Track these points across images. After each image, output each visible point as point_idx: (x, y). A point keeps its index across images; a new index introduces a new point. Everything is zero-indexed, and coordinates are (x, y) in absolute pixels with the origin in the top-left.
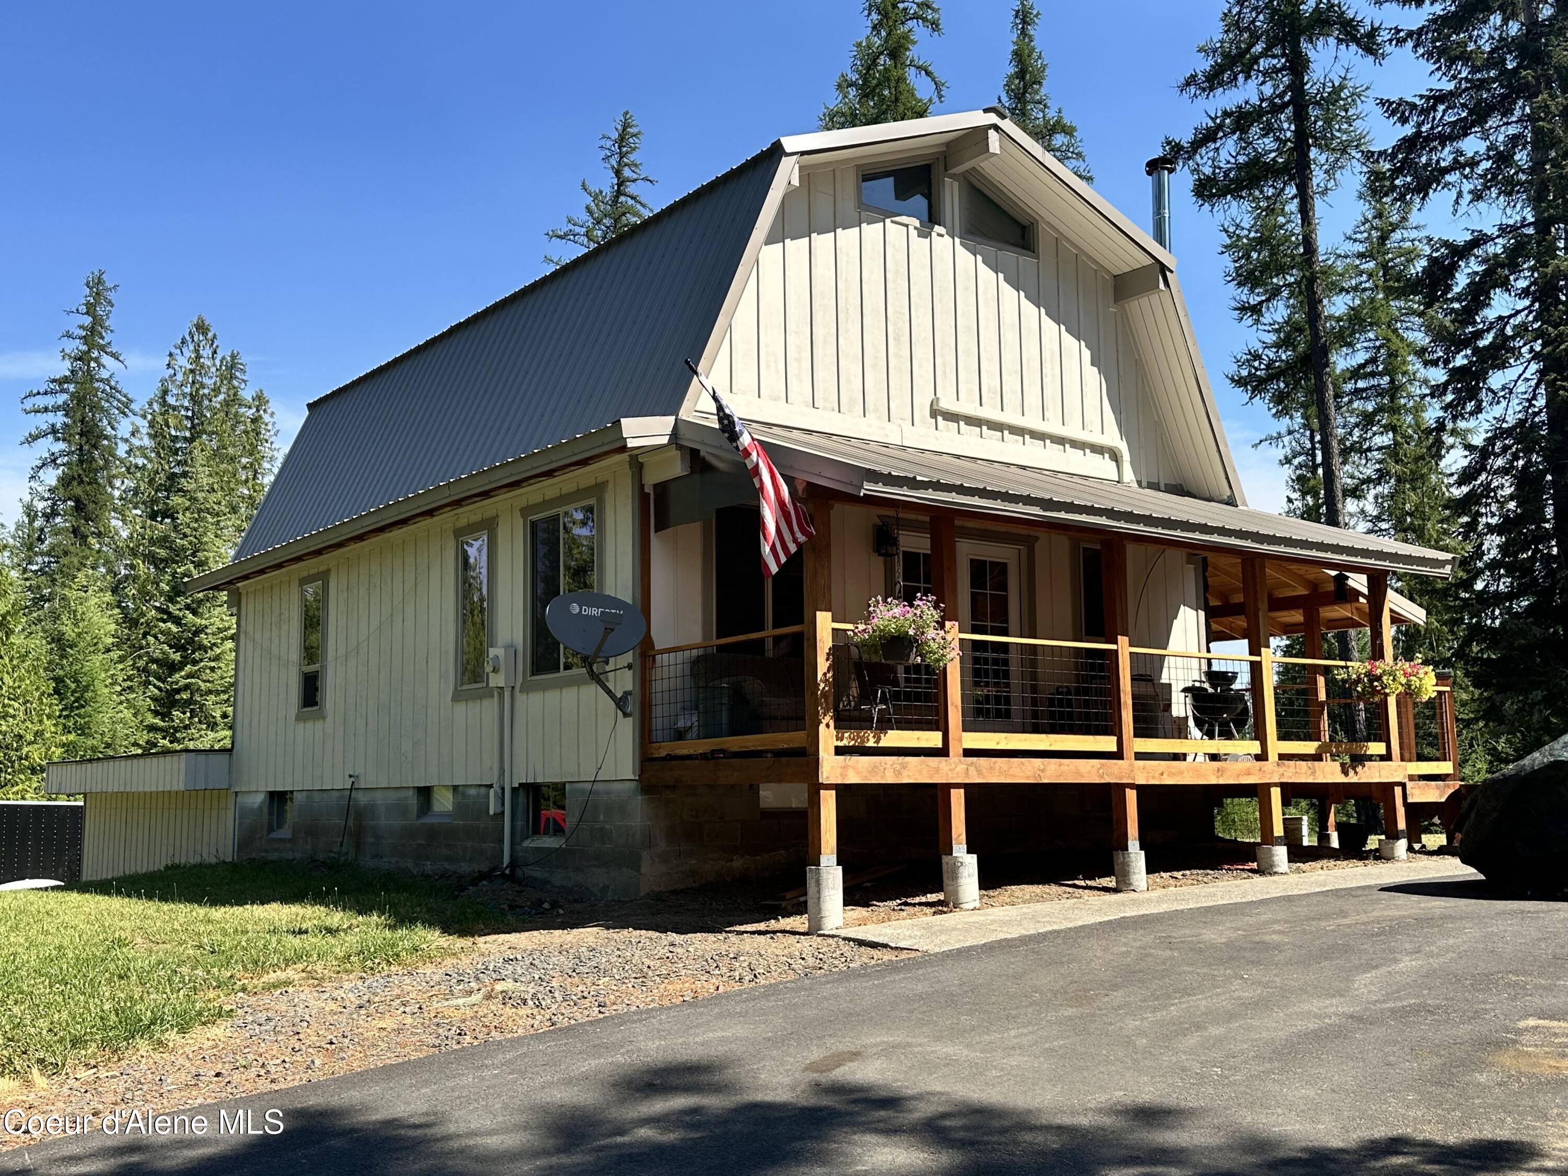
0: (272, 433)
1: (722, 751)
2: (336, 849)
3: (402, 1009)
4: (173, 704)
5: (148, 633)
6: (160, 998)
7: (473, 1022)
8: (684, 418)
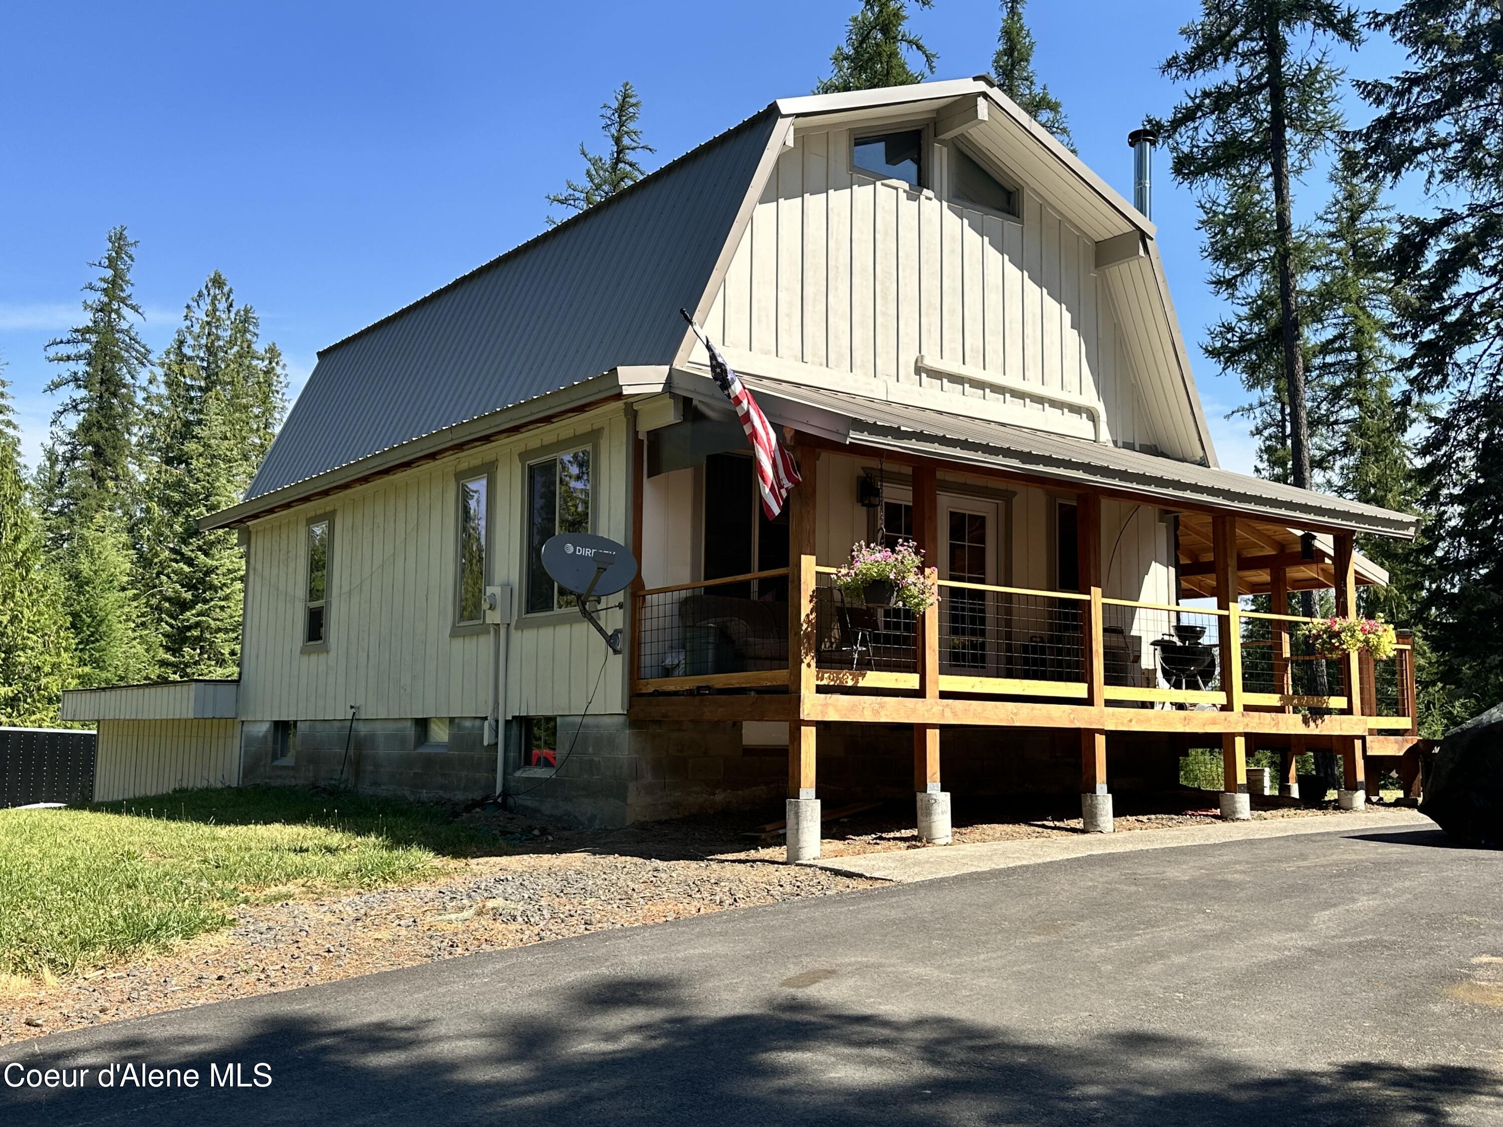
0: (283, 385)
1: (708, 688)
2: (338, 777)
3: (397, 922)
4: (184, 640)
5: (162, 573)
6: (166, 907)
7: (465, 936)
8: (678, 367)
